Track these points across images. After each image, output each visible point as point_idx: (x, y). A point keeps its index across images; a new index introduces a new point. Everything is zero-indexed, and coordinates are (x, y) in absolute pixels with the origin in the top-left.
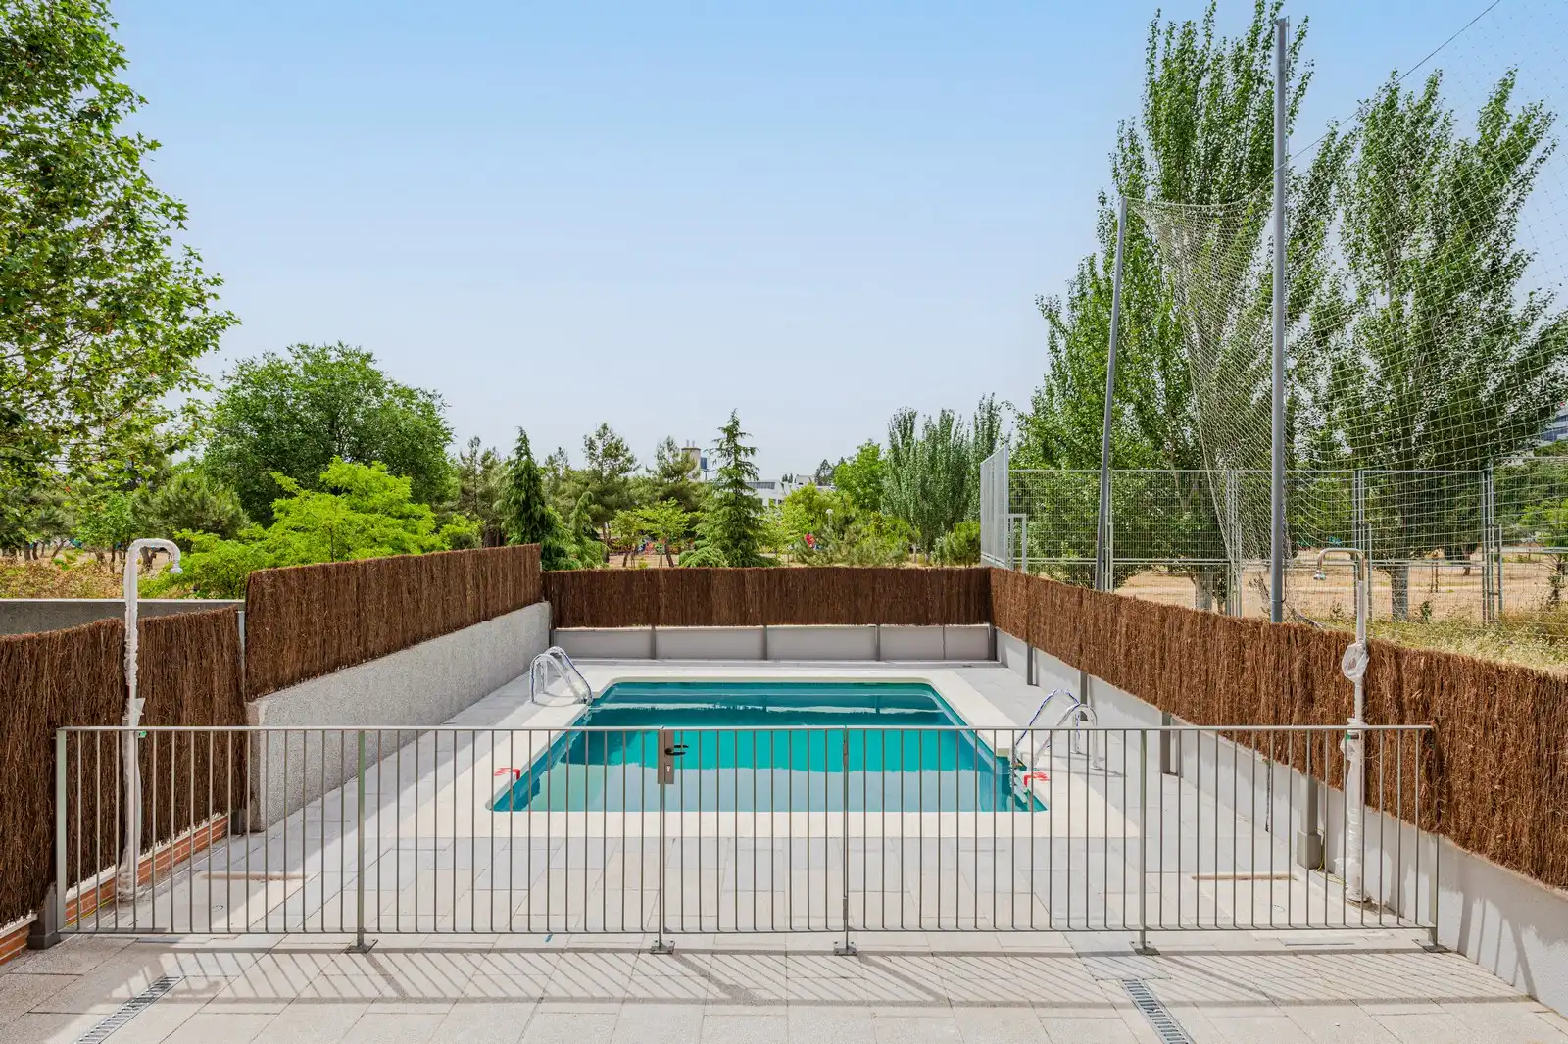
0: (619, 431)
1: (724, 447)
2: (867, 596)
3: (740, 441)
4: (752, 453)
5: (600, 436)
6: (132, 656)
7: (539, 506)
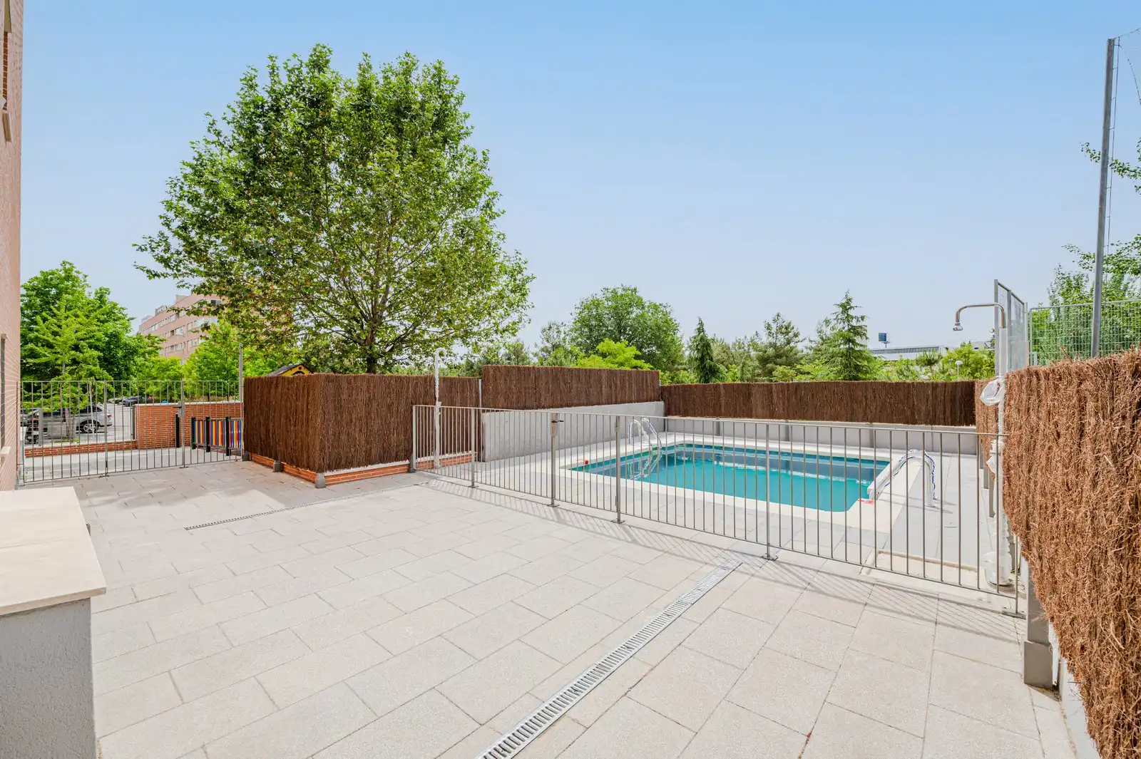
0: (787, 317)
1: (840, 317)
2: (861, 402)
3: (851, 312)
4: (862, 320)
5: (775, 321)
6: (437, 387)
7: (708, 361)
